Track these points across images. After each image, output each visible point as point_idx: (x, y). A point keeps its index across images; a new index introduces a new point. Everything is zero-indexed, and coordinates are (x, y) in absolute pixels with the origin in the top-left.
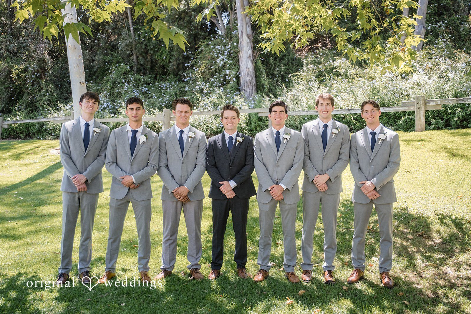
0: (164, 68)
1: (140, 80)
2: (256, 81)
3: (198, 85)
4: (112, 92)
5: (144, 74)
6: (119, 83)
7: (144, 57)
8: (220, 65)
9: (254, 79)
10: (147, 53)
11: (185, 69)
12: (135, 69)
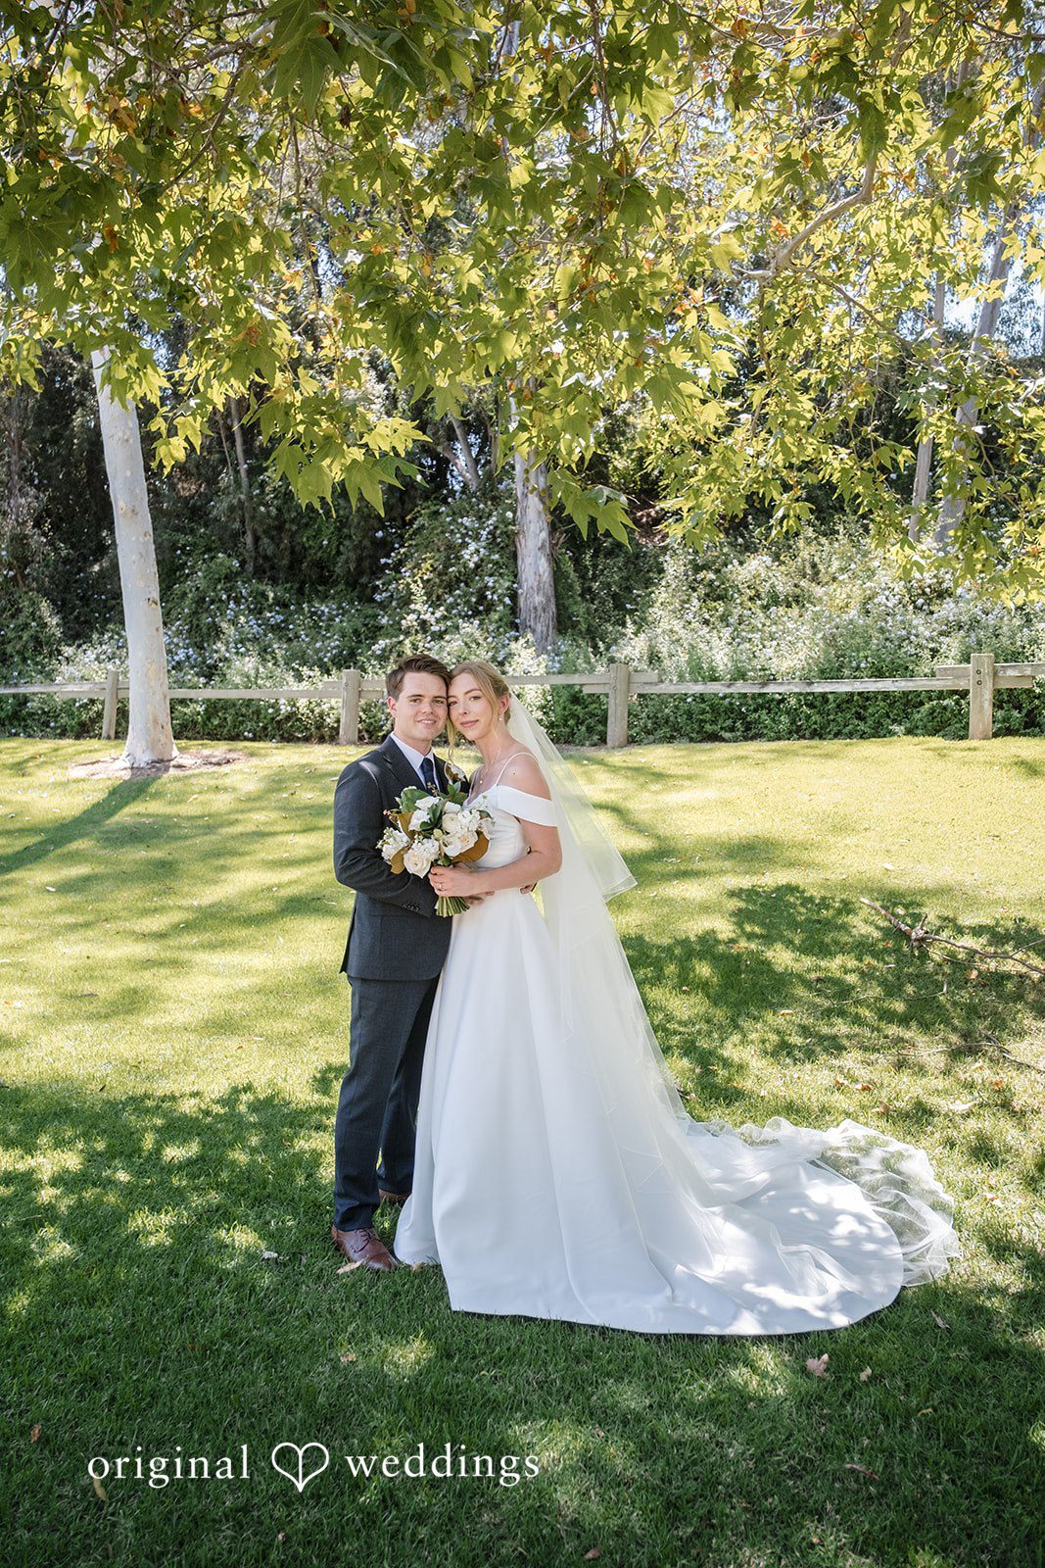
0: (323, 568)
1: (264, 595)
2: (557, 605)
3: (414, 611)
4: (195, 622)
5: (274, 581)
6: (212, 602)
7: (272, 538)
8: (472, 565)
9: (553, 600)
10: (280, 528)
11: (378, 571)
12: (250, 567)
